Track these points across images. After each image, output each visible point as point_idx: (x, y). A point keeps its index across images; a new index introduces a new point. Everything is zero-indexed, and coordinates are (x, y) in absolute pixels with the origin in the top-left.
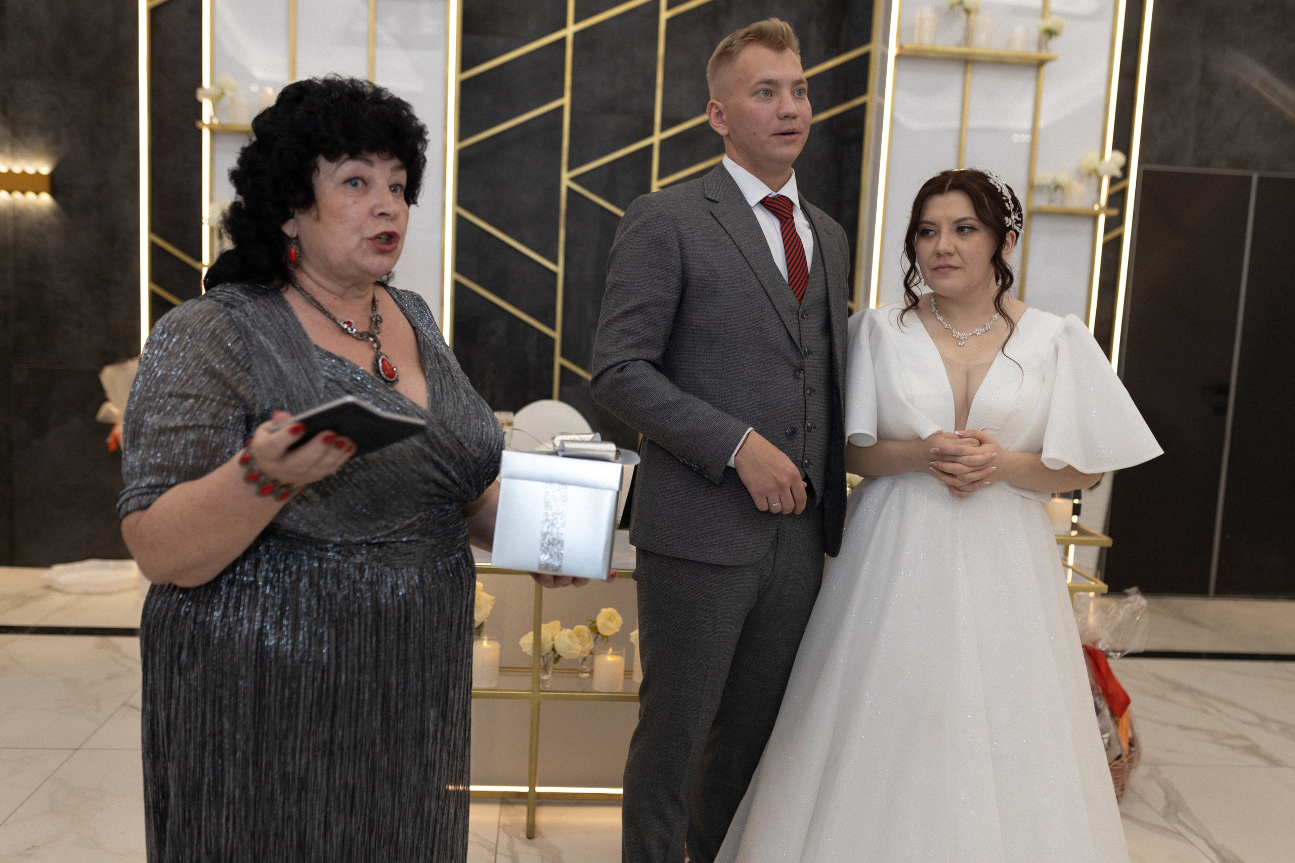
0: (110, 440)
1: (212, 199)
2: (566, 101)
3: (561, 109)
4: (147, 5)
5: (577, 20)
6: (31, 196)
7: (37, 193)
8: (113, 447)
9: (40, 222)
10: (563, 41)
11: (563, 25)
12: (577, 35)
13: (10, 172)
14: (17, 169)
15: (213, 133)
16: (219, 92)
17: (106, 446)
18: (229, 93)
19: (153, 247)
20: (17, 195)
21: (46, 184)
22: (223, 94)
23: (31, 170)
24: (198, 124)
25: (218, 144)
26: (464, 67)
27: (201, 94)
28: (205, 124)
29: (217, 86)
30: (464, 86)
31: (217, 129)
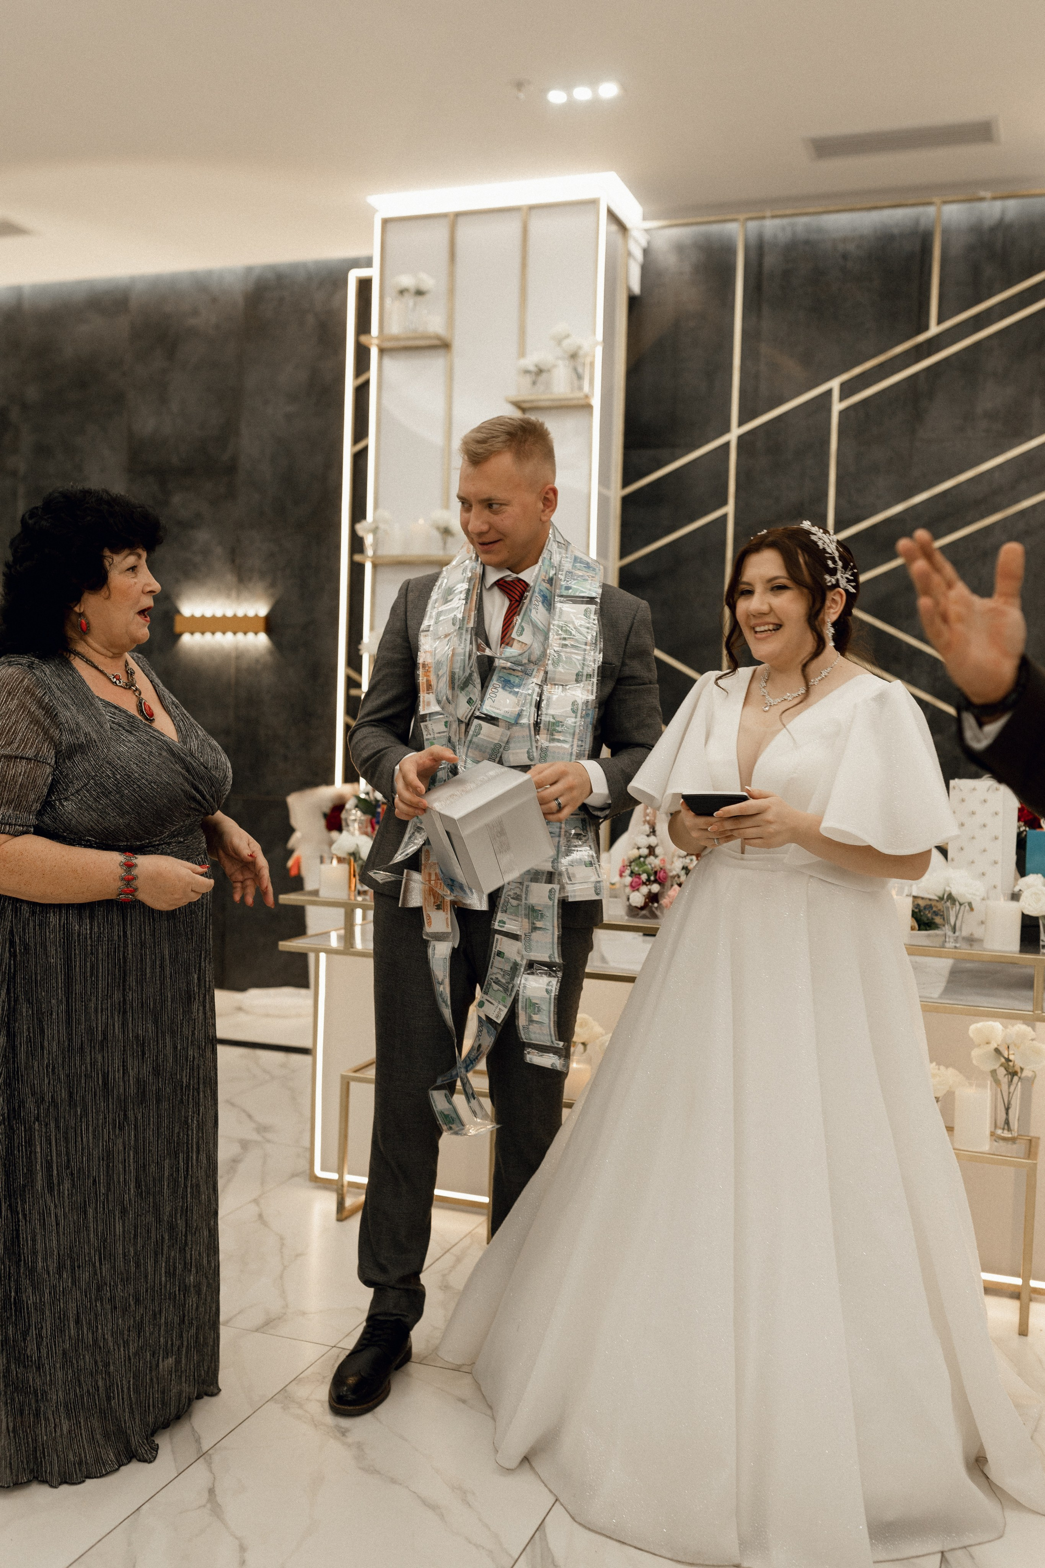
0: (290, 863)
1: (372, 629)
2: (729, 509)
3: (725, 516)
4: (350, 452)
5: (741, 423)
6: (251, 635)
7: (256, 633)
8: (293, 872)
9: (257, 661)
10: (727, 445)
11: (727, 429)
12: (740, 438)
13: (235, 616)
14: (240, 614)
15: (375, 566)
16: (374, 526)
17: (287, 871)
18: (382, 526)
19: (348, 680)
20: (240, 636)
21: (262, 624)
22: (377, 527)
23: (251, 614)
24: (358, 558)
25: (380, 577)
26: (626, 483)
27: (360, 528)
28: (368, 557)
29: (374, 521)
30: (627, 502)
31: (378, 561)
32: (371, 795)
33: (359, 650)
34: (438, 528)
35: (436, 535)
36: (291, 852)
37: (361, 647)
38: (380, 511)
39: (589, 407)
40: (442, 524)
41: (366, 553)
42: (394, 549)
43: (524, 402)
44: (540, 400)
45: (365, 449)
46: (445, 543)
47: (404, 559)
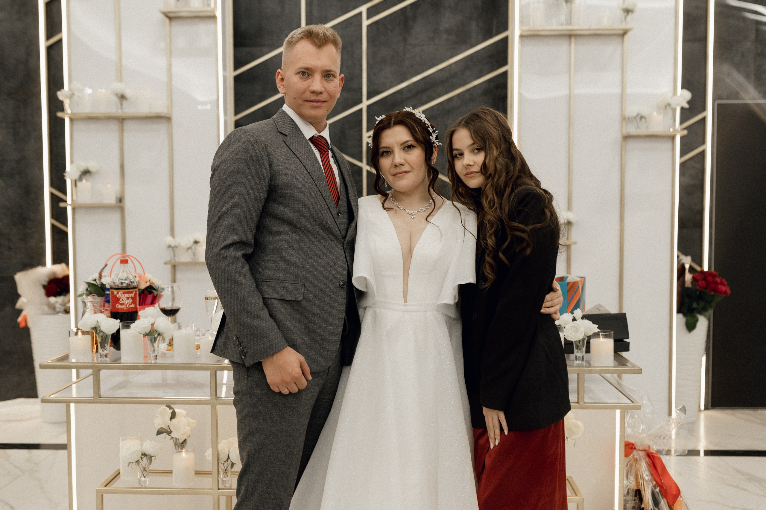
0: (20, 319)
1: (72, 162)
4: (45, 44)
8: (22, 325)
15: (71, 120)
16: (71, 93)
18: (76, 93)
19: (52, 195)
22: (73, 94)
24: (60, 114)
25: (75, 127)
26: (236, 68)
27: (61, 95)
28: (68, 114)
29: (70, 89)
30: (237, 79)
31: (73, 117)
32: (97, 281)
33: (64, 176)
34: (117, 95)
35: (115, 99)
36: (20, 311)
37: (65, 174)
38: (75, 84)
39: (214, 17)
40: (120, 92)
41: (65, 111)
42: (86, 109)
43: (170, 12)
44: (183, 12)
45: (60, 41)
46: (122, 105)
47: (93, 115)
